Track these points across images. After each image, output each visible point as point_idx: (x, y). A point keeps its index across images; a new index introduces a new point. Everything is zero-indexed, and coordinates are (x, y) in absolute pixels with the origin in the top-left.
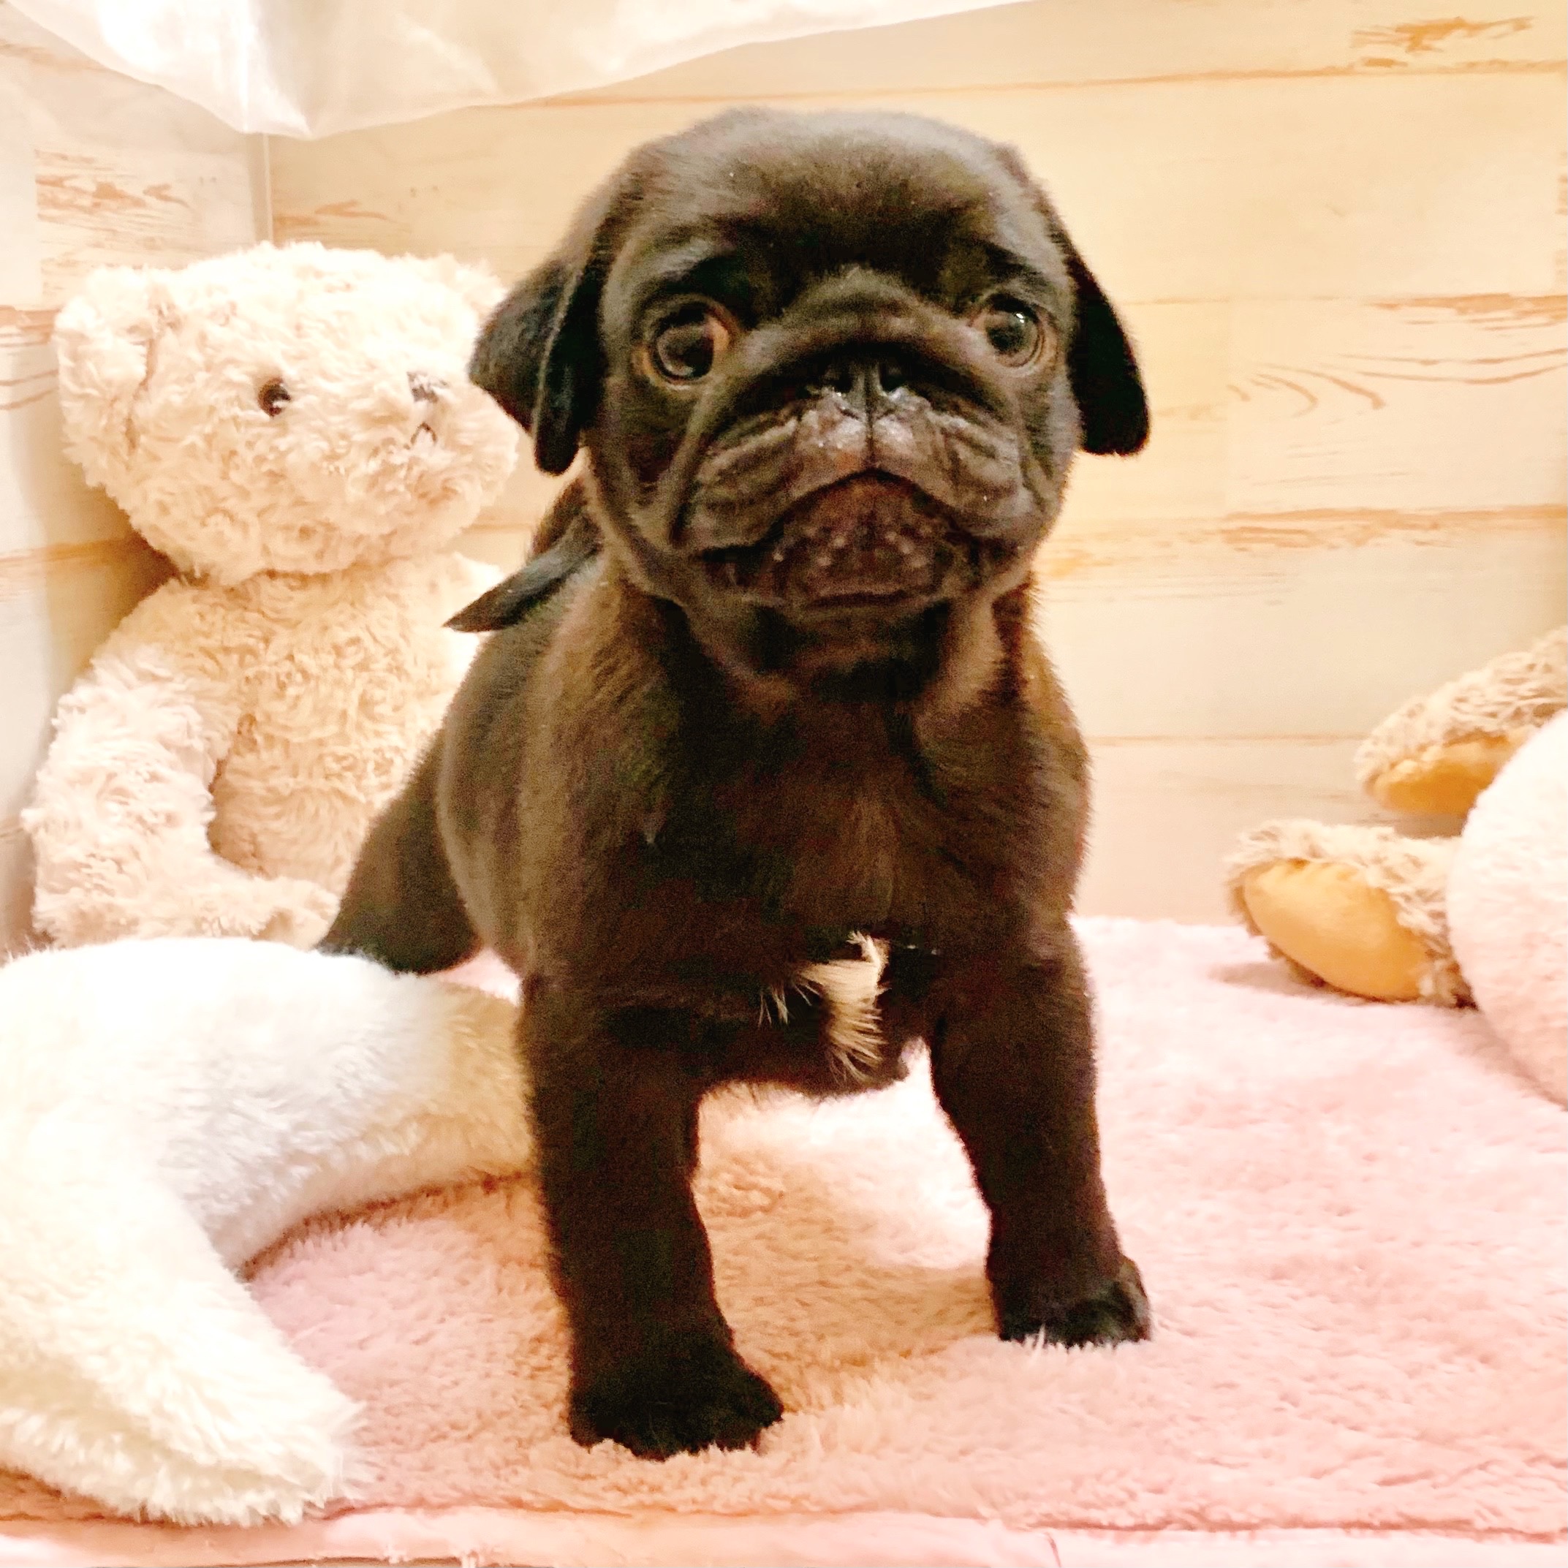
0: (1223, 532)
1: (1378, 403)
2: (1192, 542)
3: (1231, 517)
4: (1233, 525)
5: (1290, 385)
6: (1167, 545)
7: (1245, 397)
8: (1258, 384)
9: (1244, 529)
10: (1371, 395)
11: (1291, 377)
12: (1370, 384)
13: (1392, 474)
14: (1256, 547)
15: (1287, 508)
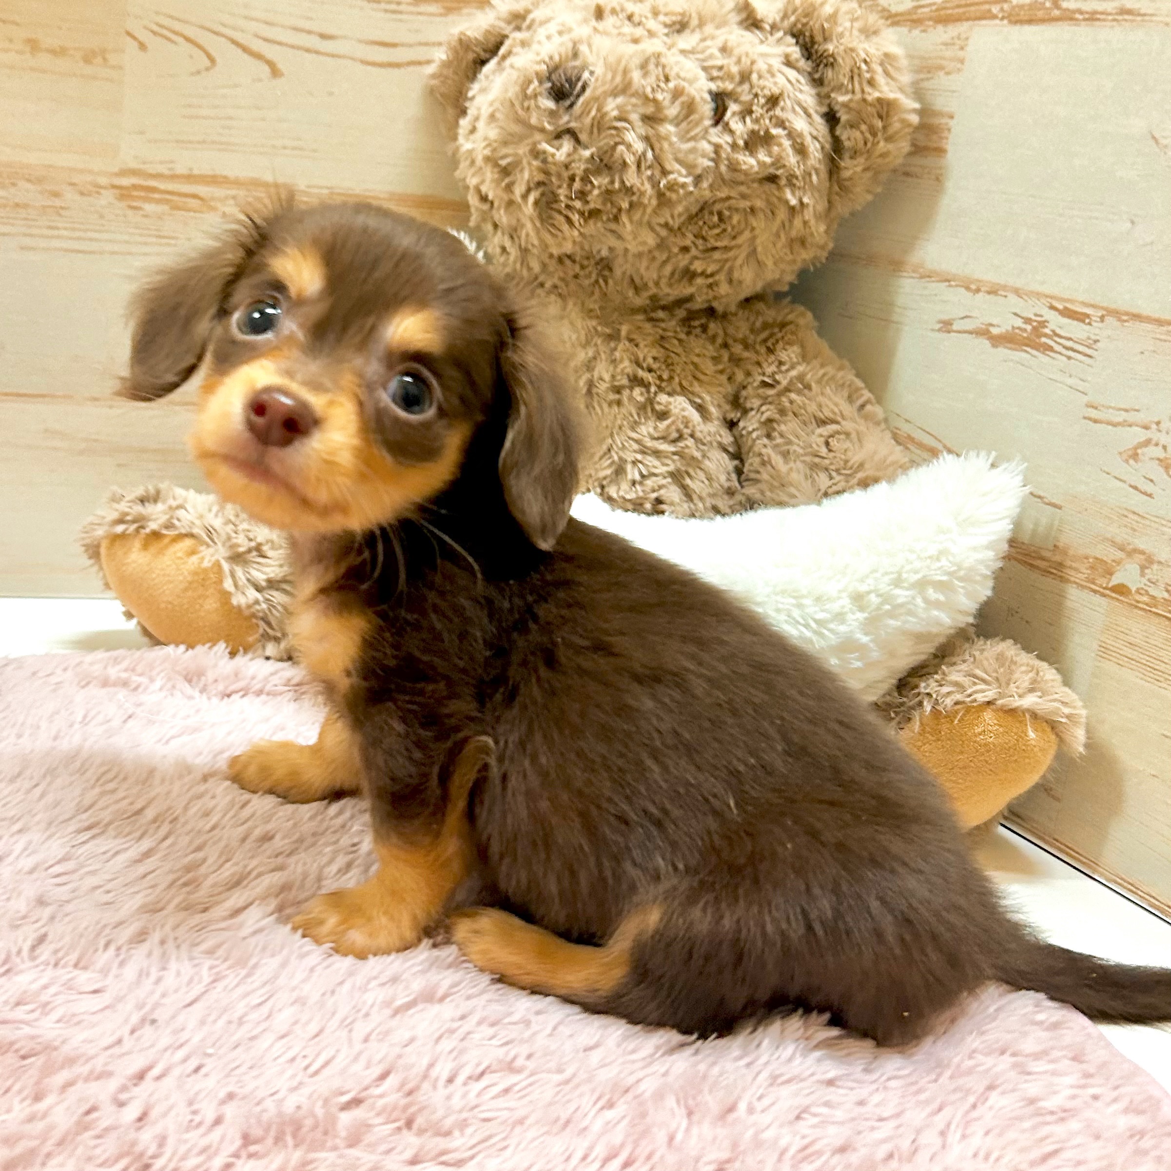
0: (114, 187)
1: (275, 72)
2: (82, 194)
3: (124, 173)
4: (126, 182)
5: (188, 39)
6: (56, 195)
7: (142, 46)
8: (155, 33)
9: (135, 187)
10: (271, 64)
11: (189, 31)
12: (270, 52)
13: (285, 148)
14: (149, 207)
15: (180, 170)
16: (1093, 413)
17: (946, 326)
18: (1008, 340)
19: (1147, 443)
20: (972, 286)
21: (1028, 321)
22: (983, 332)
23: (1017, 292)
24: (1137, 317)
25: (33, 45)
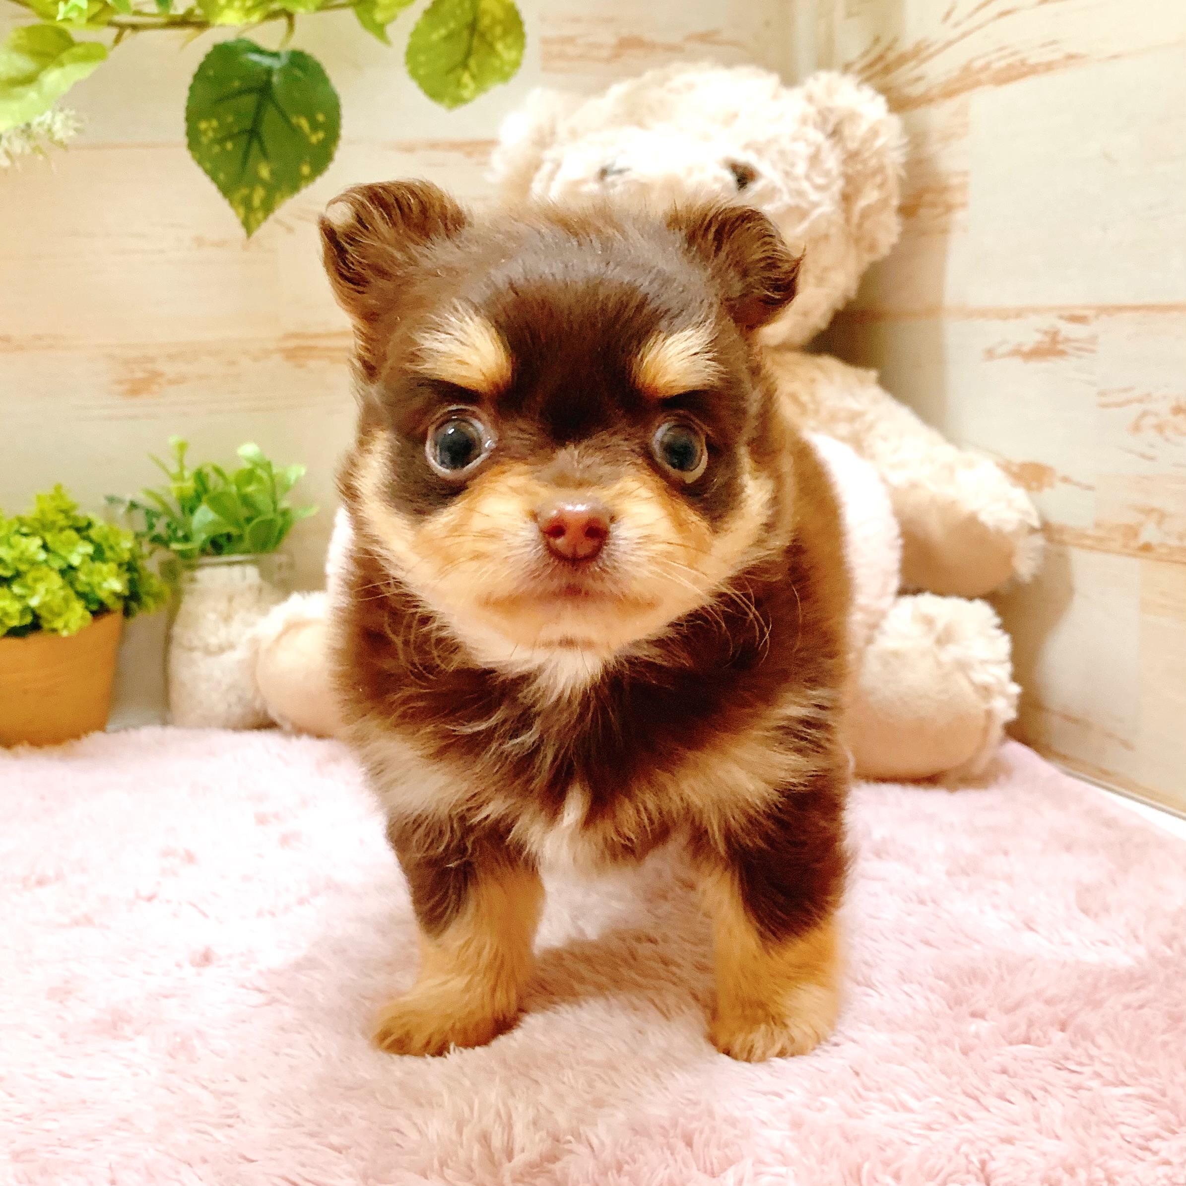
16: (1105, 400)
17: (990, 354)
18: (1036, 353)
19: (1145, 414)
20: (1003, 314)
21: (1046, 333)
22: (1017, 352)
23: (1035, 310)
24: (1120, 309)
25: (199, 241)
